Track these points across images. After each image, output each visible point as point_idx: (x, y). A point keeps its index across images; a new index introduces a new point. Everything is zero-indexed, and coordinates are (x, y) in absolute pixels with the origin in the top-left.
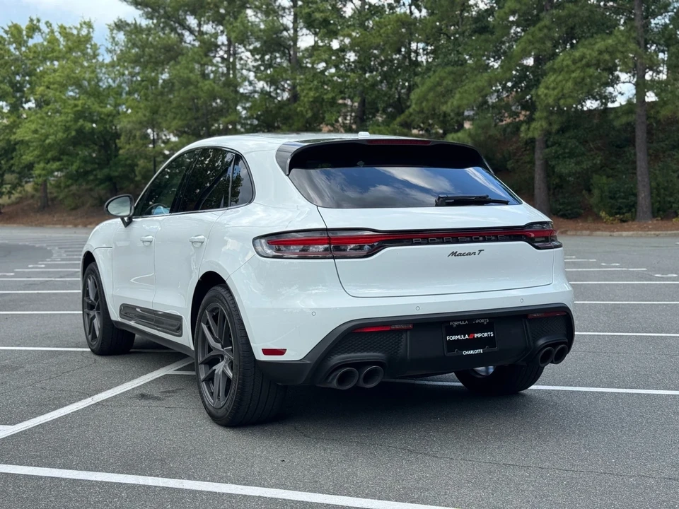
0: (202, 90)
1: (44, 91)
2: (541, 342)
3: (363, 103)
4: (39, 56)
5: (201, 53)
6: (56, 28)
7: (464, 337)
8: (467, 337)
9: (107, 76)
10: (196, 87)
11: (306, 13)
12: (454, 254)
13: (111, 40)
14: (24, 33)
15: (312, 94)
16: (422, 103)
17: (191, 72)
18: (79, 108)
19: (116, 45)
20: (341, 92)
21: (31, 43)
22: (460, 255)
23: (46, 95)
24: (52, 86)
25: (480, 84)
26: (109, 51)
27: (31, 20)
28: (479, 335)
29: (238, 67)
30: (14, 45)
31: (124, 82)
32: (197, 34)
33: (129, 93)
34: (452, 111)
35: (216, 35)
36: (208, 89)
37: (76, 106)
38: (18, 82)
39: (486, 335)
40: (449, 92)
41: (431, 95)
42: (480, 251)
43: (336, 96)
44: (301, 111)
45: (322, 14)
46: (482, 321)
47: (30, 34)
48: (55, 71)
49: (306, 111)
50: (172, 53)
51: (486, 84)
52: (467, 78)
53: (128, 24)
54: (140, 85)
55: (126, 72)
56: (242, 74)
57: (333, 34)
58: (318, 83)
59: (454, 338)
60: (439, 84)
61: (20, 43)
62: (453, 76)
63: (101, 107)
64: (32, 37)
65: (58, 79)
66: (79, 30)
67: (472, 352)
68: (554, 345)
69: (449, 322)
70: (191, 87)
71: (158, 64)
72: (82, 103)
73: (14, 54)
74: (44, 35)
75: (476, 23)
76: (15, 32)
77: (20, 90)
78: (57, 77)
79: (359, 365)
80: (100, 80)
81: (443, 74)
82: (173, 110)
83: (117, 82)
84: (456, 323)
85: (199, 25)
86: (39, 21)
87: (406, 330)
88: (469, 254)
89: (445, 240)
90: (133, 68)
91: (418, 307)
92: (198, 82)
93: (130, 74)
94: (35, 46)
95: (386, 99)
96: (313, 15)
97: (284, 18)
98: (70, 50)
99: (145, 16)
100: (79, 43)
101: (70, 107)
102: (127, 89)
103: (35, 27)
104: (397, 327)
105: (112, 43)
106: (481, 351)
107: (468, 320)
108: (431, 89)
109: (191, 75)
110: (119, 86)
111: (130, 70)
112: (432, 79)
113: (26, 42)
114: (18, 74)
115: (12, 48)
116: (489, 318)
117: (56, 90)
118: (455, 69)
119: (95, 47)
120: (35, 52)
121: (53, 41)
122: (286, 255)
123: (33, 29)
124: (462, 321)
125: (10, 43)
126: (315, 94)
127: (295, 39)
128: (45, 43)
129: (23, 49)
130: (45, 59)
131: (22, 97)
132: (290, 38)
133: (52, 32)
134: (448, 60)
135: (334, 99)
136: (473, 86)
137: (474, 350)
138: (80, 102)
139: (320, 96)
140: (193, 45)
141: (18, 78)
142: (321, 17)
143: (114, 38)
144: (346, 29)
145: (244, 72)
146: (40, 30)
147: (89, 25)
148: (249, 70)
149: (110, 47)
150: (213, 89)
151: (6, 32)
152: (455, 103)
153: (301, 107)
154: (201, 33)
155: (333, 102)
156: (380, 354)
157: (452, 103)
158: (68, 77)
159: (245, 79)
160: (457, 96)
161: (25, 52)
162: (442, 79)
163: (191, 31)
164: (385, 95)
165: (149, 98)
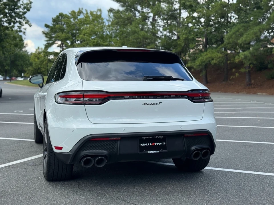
0: (140, 35)
1: (82, 36)
2: (193, 148)
3: (207, 40)
4: (82, 23)
5: (141, 20)
6: (89, 12)
7: (149, 144)
8: (151, 144)
9: (106, 30)
10: (138, 34)
11: (183, 3)
12: (145, 104)
13: (109, 16)
14: (77, 14)
15: (184, 36)
16: (229, 39)
17: (136, 28)
18: (95, 43)
19: (110, 18)
20: (197, 35)
21: (79, 17)
22: (149, 104)
23: (83, 38)
24: (86, 35)
25: (255, 31)
26: (108, 21)
27: (80, 9)
28: (157, 144)
29: (156, 25)
30: (73, 19)
31: (113, 32)
32: (141, 13)
33: (115, 37)
34: (242, 42)
35: (148, 13)
36: (143, 35)
37: (94, 42)
38: (74, 33)
39: (161, 144)
40: (241, 35)
41: (234, 36)
42: (160, 103)
43: (194, 37)
44: (180, 43)
45: (189, 3)
46: (160, 137)
47: (79, 14)
48: (87, 28)
49: (182, 43)
50: (130, 20)
51: (258, 31)
52: (250, 28)
53: (114, 10)
54: (119, 33)
55: (114, 29)
56: (157, 29)
57: (194, 11)
58: (187, 31)
59: (144, 145)
60: (238, 31)
61: (75, 18)
62: (244, 27)
63: (104, 43)
64: (79, 16)
65: (88, 32)
66: (96, 12)
67: (153, 152)
68: (201, 150)
69: (141, 137)
70: (136, 34)
71: (125, 25)
72: (96, 41)
73: (73, 22)
74: (84, 15)
75: (256, 5)
76: (73, 14)
77: (75, 36)
78: (87, 31)
79: (94, 156)
80: (104, 32)
81: (240, 27)
82: (130, 43)
83: (110, 33)
84: (145, 138)
85: (142, 9)
86: (82, 9)
87: (118, 140)
88: (154, 104)
89: (141, 97)
90: (117, 27)
91: (124, 129)
92: (139, 32)
93: (115, 29)
94: (80, 19)
95: (216, 38)
96: (186, 3)
97: (176, 5)
98: (93, 20)
99: (121, 6)
100: (97, 18)
101: (92, 43)
102: (114, 35)
103: (81, 12)
104: (113, 139)
105: (109, 17)
106: (158, 151)
107: (152, 136)
108: (234, 33)
109: (136, 29)
110: (111, 34)
111: (115, 27)
112: (235, 29)
113: (77, 17)
114: (74, 30)
115: (72, 20)
116: (163, 136)
117: (87, 36)
118: (245, 24)
119: (102, 19)
120: (80, 21)
121: (87, 17)
122: (68, 103)
123: (80, 12)
124: (148, 136)
125: (71, 18)
126: (185, 36)
127: (180, 14)
128: (84, 18)
129: (76, 20)
130: (84, 24)
131: (75, 39)
132: (178, 14)
133: (87, 13)
134: (243, 21)
135: (193, 38)
136: (252, 31)
137: (154, 151)
138: (95, 41)
139: (187, 37)
140: (139, 17)
141: (74, 31)
142: (189, 4)
143: (109, 15)
144: (199, 9)
145: (158, 28)
146: (83, 13)
147: (100, 10)
148: (160, 27)
149: (108, 19)
150: (145, 34)
151: (70, 14)
152: (244, 39)
153: (180, 41)
154: (143, 12)
155: (193, 39)
156: (105, 151)
157: (242, 39)
158: (92, 31)
159: (159, 30)
160: (245, 36)
161: (77, 21)
162: (239, 29)
163: (139, 12)
164: (215, 36)
165: (121, 39)
